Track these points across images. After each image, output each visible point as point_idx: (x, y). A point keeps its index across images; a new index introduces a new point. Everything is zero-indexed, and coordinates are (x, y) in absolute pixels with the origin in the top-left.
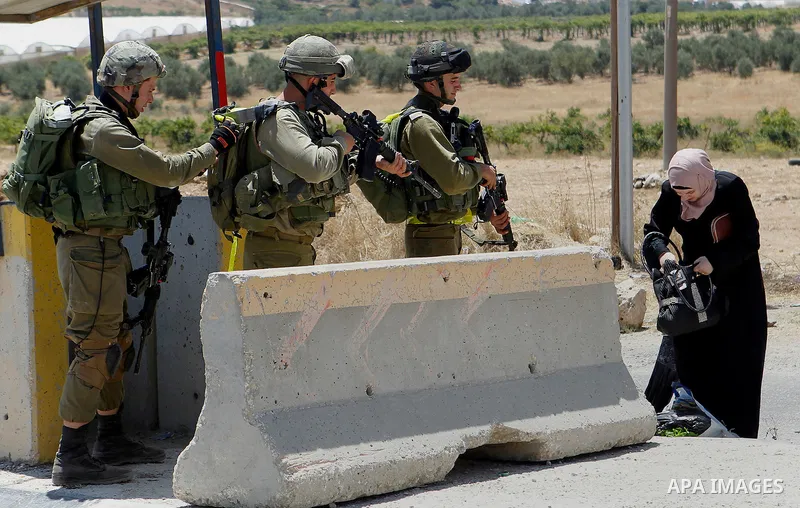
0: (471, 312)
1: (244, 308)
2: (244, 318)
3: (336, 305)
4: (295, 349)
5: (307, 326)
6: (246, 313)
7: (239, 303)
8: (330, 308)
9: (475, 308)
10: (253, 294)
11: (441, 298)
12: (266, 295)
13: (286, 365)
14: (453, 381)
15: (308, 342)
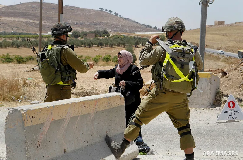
0: (92, 118)
1: (26, 123)
2: (25, 127)
3: (55, 119)
4: (42, 138)
5: (46, 128)
6: (26, 125)
7: (23, 121)
8: (53, 120)
9: (93, 116)
10: (28, 116)
11: (84, 114)
12: (33, 117)
13: (40, 145)
14: (88, 144)
15: (46, 135)
